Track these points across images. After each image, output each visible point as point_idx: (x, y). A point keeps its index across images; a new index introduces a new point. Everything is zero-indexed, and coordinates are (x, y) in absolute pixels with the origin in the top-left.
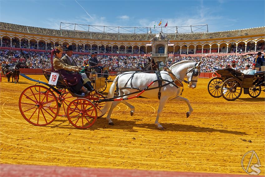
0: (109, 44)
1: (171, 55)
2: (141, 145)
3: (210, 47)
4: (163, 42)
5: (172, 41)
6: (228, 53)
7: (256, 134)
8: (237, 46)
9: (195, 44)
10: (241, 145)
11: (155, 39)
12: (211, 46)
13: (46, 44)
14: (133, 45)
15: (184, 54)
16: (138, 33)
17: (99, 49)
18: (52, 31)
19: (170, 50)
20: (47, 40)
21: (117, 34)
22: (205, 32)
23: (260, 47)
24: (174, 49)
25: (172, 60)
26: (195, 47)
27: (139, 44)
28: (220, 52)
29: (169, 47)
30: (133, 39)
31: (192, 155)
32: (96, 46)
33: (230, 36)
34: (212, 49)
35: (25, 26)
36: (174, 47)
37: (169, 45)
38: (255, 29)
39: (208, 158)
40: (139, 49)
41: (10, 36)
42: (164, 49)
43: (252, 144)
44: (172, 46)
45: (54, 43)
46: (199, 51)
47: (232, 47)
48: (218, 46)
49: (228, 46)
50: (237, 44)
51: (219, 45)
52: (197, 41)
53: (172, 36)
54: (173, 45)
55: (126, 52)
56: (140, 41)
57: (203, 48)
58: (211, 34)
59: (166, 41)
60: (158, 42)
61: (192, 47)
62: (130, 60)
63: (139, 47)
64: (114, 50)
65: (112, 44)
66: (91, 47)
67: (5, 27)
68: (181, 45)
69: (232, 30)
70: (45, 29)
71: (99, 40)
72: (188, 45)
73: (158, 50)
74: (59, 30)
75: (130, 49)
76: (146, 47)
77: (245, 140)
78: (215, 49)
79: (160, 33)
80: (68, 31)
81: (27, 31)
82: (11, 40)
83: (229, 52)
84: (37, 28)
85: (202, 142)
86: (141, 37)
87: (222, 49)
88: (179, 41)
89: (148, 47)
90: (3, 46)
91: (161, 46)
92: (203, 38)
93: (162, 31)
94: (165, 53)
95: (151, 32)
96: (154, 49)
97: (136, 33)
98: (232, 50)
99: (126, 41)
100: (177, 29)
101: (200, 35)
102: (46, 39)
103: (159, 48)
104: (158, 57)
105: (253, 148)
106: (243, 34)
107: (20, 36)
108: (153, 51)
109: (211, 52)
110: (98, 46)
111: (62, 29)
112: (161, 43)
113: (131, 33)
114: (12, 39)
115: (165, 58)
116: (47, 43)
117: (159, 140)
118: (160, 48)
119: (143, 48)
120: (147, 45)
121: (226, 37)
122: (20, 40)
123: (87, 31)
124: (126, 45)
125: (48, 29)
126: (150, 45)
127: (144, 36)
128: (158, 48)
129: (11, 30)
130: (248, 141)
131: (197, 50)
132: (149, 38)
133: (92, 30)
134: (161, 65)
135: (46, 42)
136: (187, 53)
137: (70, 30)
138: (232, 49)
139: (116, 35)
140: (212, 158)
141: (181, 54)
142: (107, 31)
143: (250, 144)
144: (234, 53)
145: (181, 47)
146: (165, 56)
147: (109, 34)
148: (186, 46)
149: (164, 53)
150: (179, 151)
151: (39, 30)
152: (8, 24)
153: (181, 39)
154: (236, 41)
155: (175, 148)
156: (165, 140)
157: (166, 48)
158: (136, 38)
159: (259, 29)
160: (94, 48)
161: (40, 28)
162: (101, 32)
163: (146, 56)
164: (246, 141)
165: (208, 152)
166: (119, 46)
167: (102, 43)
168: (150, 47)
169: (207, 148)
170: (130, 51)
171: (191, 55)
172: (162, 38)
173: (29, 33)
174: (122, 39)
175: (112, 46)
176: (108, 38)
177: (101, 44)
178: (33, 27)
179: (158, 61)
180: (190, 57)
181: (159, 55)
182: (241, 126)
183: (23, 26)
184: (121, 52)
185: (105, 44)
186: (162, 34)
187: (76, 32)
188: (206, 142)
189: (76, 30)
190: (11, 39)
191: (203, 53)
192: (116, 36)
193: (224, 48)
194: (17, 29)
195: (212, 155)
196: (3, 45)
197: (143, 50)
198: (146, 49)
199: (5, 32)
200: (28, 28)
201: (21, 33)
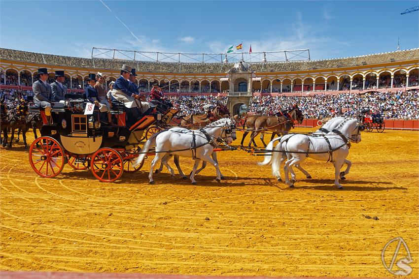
0: (166, 79)
1: (257, 94)
2: (218, 228)
3: (314, 82)
4: (245, 75)
5: (258, 74)
6: (339, 90)
7: (384, 208)
8: (351, 80)
9: (292, 78)
10: (363, 225)
11: (234, 71)
12: (314, 80)
13: (71, 80)
14: (200, 79)
15: (276, 92)
16: (207, 62)
17: (151, 86)
18: (79, 60)
19: (256, 86)
20: (73, 74)
21: (176, 63)
22: (306, 60)
23: (384, 82)
24: (261, 84)
25: (258, 101)
26: (292, 81)
27: (210, 79)
28: (327, 89)
29: (254, 82)
30: (201, 71)
31: (294, 241)
32: (146, 82)
33: (341, 65)
34: (316, 85)
35: (40, 54)
36: (261, 82)
37: (253, 79)
38: (376, 56)
39: (318, 245)
40: (210, 85)
41: (17, 69)
42: (246, 86)
43: (379, 222)
44: (259, 81)
45: (83, 78)
46: (297, 87)
47: (345, 81)
48: (324, 80)
49: (338, 81)
50: (351, 77)
51: (326, 79)
52: (296, 73)
53: (259, 66)
54: (259, 79)
55: (190, 91)
56: (212, 73)
57: (303, 83)
58: (314, 63)
59: (249, 73)
60: (237, 75)
61: (287, 82)
62: (197, 102)
63: (210, 83)
64: (172, 87)
65: (170, 78)
66: (138, 83)
67: (10, 55)
68: (271, 79)
69: (345, 58)
70: (69, 58)
71: (150, 73)
72: (282, 79)
73: (238, 86)
74: (91, 58)
75: (197, 86)
76: (221, 83)
77: (368, 217)
78: (320, 85)
79: (241, 62)
80: (104, 61)
81: (43, 61)
82: (19, 75)
83: (341, 89)
84: (58, 56)
85: (308, 221)
86: (212, 68)
87: (330, 84)
88: (268, 74)
89: (223, 82)
90: (7, 84)
91: (243, 81)
92: (303, 68)
93: (243, 60)
94: (249, 91)
95: (227, 61)
96: (232, 86)
97: (205, 62)
98: (345, 86)
99: (191, 74)
100: (265, 55)
101: (299, 64)
102: (71, 73)
103: (240, 83)
104: (238, 98)
105: (381, 228)
106: (360, 63)
107: (32, 69)
108: (230, 87)
109: (315, 90)
110: (149, 82)
111: (94, 57)
112: (241, 76)
113: (198, 62)
114: (21, 73)
115: (249, 98)
116: (73, 79)
117: (244, 220)
118: (241, 85)
119: (215, 84)
120: (221, 79)
121: (335, 67)
122: (32, 74)
123: (131, 60)
124: (190, 79)
125: (74, 58)
126: (227, 79)
127: (216, 66)
128: (238, 84)
129: (19, 59)
130: (374, 218)
131: (295, 86)
132: (224, 69)
133: (140, 58)
134: (242, 109)
135: (71, 77)
136: (280, 91)
137: (106, 60)
138: (345, 84)
139: (175, 65)
140: (323, 244)
141: (272, 92)
142: (162, 59)
143: (375, 222)
144: (348, 90)
145: (271, 82)
146: (248, 95)
147: (165, 64)
148: (279, 81)
149: (246, 91)
150: (275, 237)
151: (61, 59)
152: (15, 51)
153: (272, 71)
154: (350, 73)
155: (269, 232)
156: (253, 220)
157: (249, 84)
158: (205, 70)
159: (382, 56)
160: (143, 85)
161: (62, 57)
162: (152, 61)
163: (220, 96)
164: (371, 218)
165: (317, 236)
166: (180, 82)
167: (155, 77)
168: (227, 82)
169: (315, 230)
170: (197, 89)
171: (286, 94)
172: (244, 68)
173: (45, 65)
174: (184, 70)
175: (170, 82)
176: (163, 69)
177: (153, 79)
178: (52, 56)
179: (239, 103)
180: (285, 97)
181: (240, 94)
182: (361, 196)
183: (36, 54)
184: (182, 90)
185: (159, 78)
186: (243, 63)
187: (116, 62)
188: (313, 221)
189: (115, 58)
190: (19, 73)
191: (304, 90)
192: (175, 67)
193: (333, 83)
194: (28, 59)
195: (323, 241)
196: (6, 82)
197: (216, 87)
198: (220, 85)
199: (10, 63)
200: (44, 57)
201: (34, 64)
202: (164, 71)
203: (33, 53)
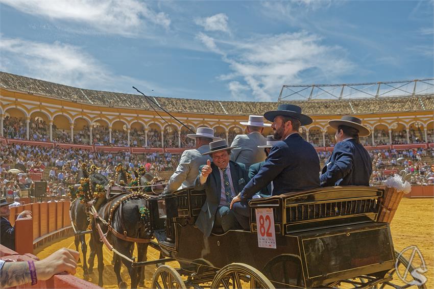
35: (217, 102)
65: (407, 121)
67: (184, 106)
81: (223, 111)
84: (239, 103)
107: (212, 123)
125: (260, 103)
151: (244, 106)
152: (187, 100)
167: (382, 121)
173: (227, 115)
176: (394, 107)
178: (232, 102)
183: (213, 102)
194: (205, 109)
199: (186, 117)
200: (223, 105)
201: (212, 116)
202: (396, 110)
203: (209, 101)
